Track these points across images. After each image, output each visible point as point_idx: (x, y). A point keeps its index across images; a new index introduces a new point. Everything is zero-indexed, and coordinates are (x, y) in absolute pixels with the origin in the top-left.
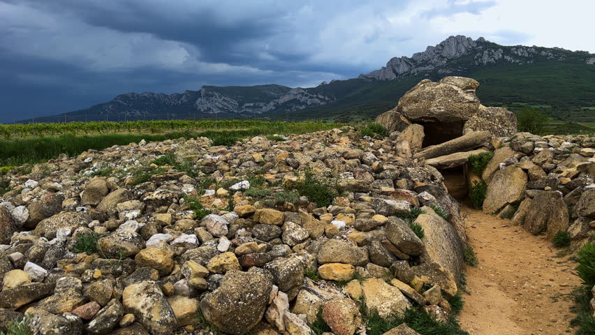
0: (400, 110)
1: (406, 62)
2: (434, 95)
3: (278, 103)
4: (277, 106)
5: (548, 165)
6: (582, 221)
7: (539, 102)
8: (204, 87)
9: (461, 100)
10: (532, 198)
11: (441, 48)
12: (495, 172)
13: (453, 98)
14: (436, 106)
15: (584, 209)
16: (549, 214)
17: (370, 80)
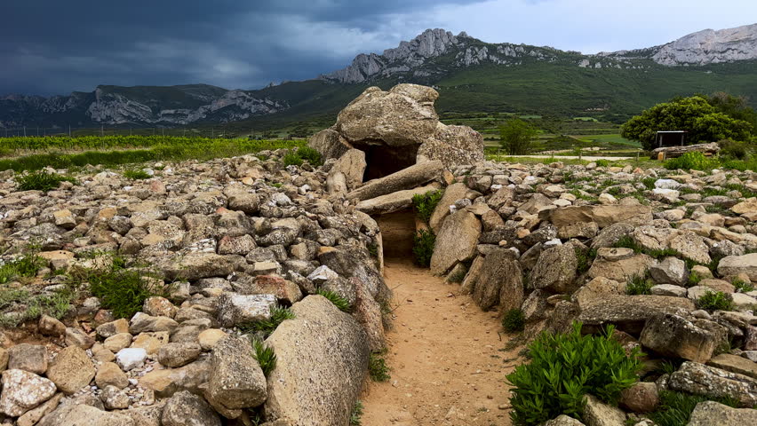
0: (339, 129)
1: (376, 61)
2: (381, 109)
3: (209, 110)
4: (209, 113)
5: (506, 209)
6: (538, 295)
7: (529, 112)
8: (100, 87)
9: (415, 116)
10: (483, 256)
11: (416, 44)
12: (445, 217)
13: (405, 113)
14: (384, 124)
15: (541, 277)
16: (502, 280)
17: (333, 83)
